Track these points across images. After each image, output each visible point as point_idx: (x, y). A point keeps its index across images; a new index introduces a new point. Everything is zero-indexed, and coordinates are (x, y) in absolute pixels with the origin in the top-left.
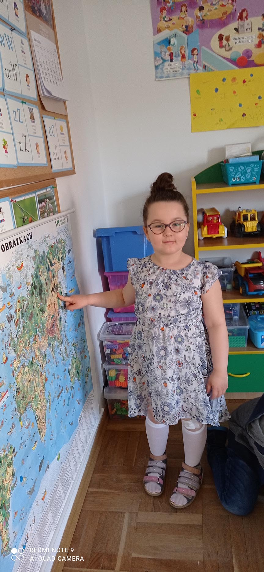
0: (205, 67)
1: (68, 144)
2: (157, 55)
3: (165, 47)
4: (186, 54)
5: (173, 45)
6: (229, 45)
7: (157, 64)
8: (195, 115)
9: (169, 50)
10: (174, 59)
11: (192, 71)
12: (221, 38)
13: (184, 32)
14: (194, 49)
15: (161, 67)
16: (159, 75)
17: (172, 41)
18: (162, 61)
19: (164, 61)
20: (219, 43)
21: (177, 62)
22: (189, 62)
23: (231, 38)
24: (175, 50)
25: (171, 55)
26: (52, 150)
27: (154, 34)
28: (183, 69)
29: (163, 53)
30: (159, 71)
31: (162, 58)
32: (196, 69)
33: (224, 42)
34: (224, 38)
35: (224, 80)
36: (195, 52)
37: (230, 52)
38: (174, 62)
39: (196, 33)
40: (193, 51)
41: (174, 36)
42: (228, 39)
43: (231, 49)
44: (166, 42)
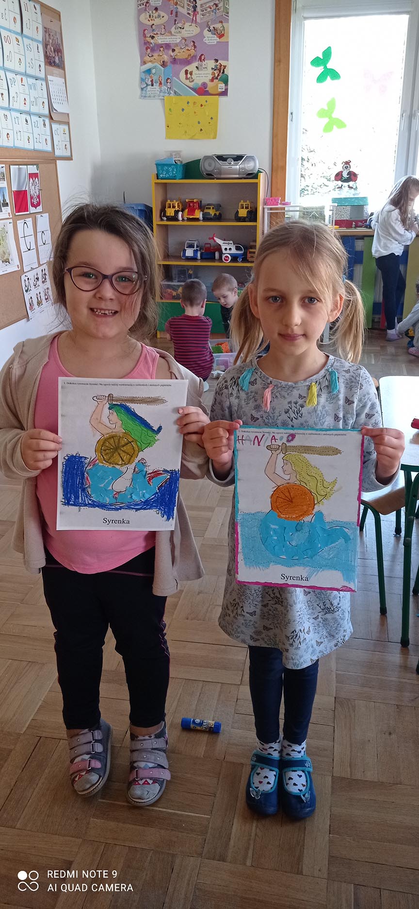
0: (175, 92)
1: (69, 140)
2: (142, 80)
3: (148, 75)
4: (163, 82)
5: (154, 74)
6: (192, 78)
7: (142, 87)
8: (168, 127)
9: (151, 77)
10: (154, 84)
11: (166, 94)
12: (186, 72)
13: (161, 66)
14: (168, 79)
15: (145, 89)
16: (143, 95)
17: (154, 71)
18: (146, 85)
19: (147, 85)
20: (185, 75)
21: (156, 86)
22: (164, 88)
23: (193, 73)
24: (155, 78)
25: (152, 81)
26: (56, 143)
27: (141, 65)
28: (160, 92)
29: (147, 79)
30: (144, 92)
31: (146, 83)
32: (169, 93)
33: (189, 76)
34: (189, 72)
35: (188, 103)
36: (169, 81)
37: (193, 83)
38: (154, 87)
39: (170, 67)
40: (167, 80)
41: (155, 67)
42: (191, 73)
43: (193, 81)
44: (149, 71)
